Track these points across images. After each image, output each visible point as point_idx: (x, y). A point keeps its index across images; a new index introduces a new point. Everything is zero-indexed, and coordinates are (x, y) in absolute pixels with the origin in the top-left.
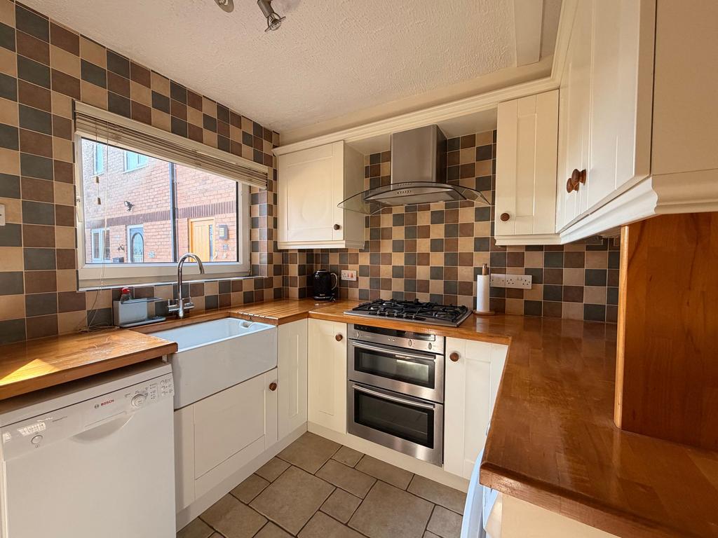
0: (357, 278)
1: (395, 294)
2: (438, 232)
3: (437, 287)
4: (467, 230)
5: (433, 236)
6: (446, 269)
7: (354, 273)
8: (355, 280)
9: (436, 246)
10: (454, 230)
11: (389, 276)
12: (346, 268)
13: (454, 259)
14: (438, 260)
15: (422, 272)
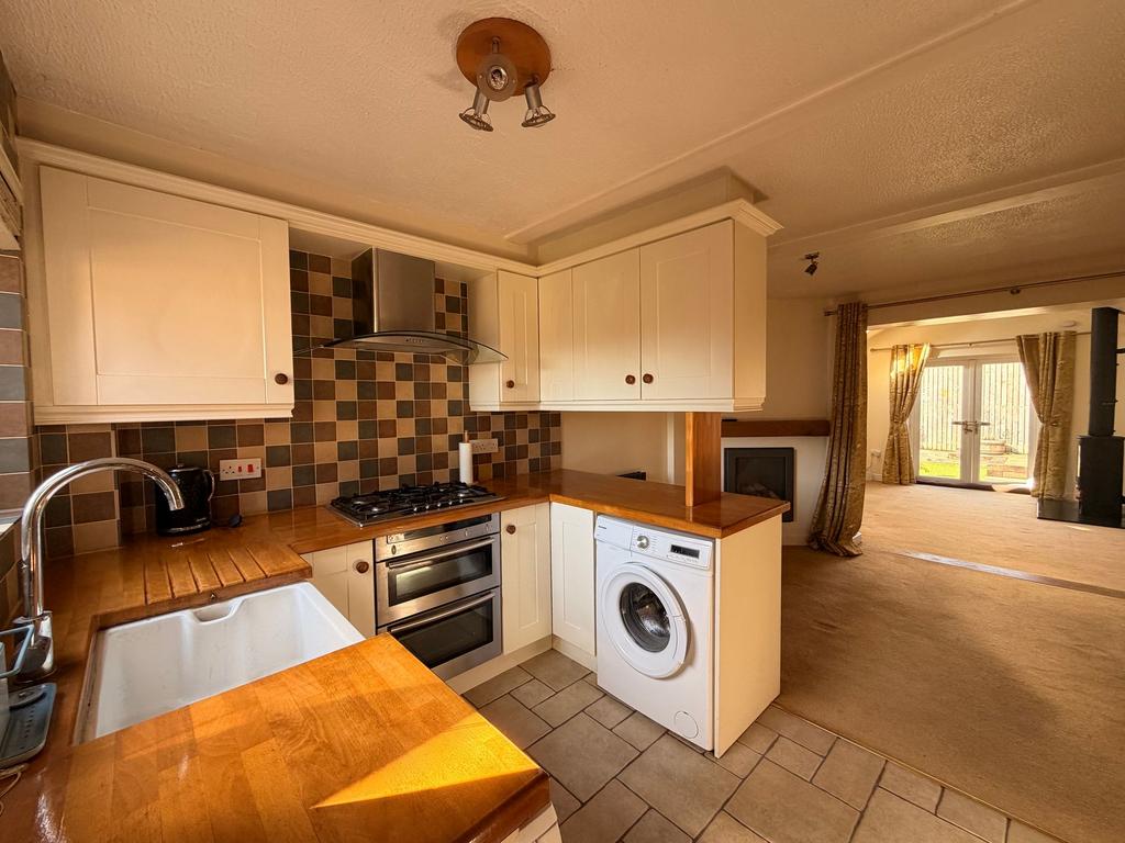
0: (263, 472)
1: (343, 486)
2: (406, 391)
3: (408, 465)
4: (440, 391)
5: (400, 396)
6: (419, 440)
7: (257, 463)
8: (260, 476)
9: (404, 409)
10: (425, 391)
11: (333, 459)
12: (233, 456)
13: (426, 426)
14: (407, 428)
15: (387, 447)
